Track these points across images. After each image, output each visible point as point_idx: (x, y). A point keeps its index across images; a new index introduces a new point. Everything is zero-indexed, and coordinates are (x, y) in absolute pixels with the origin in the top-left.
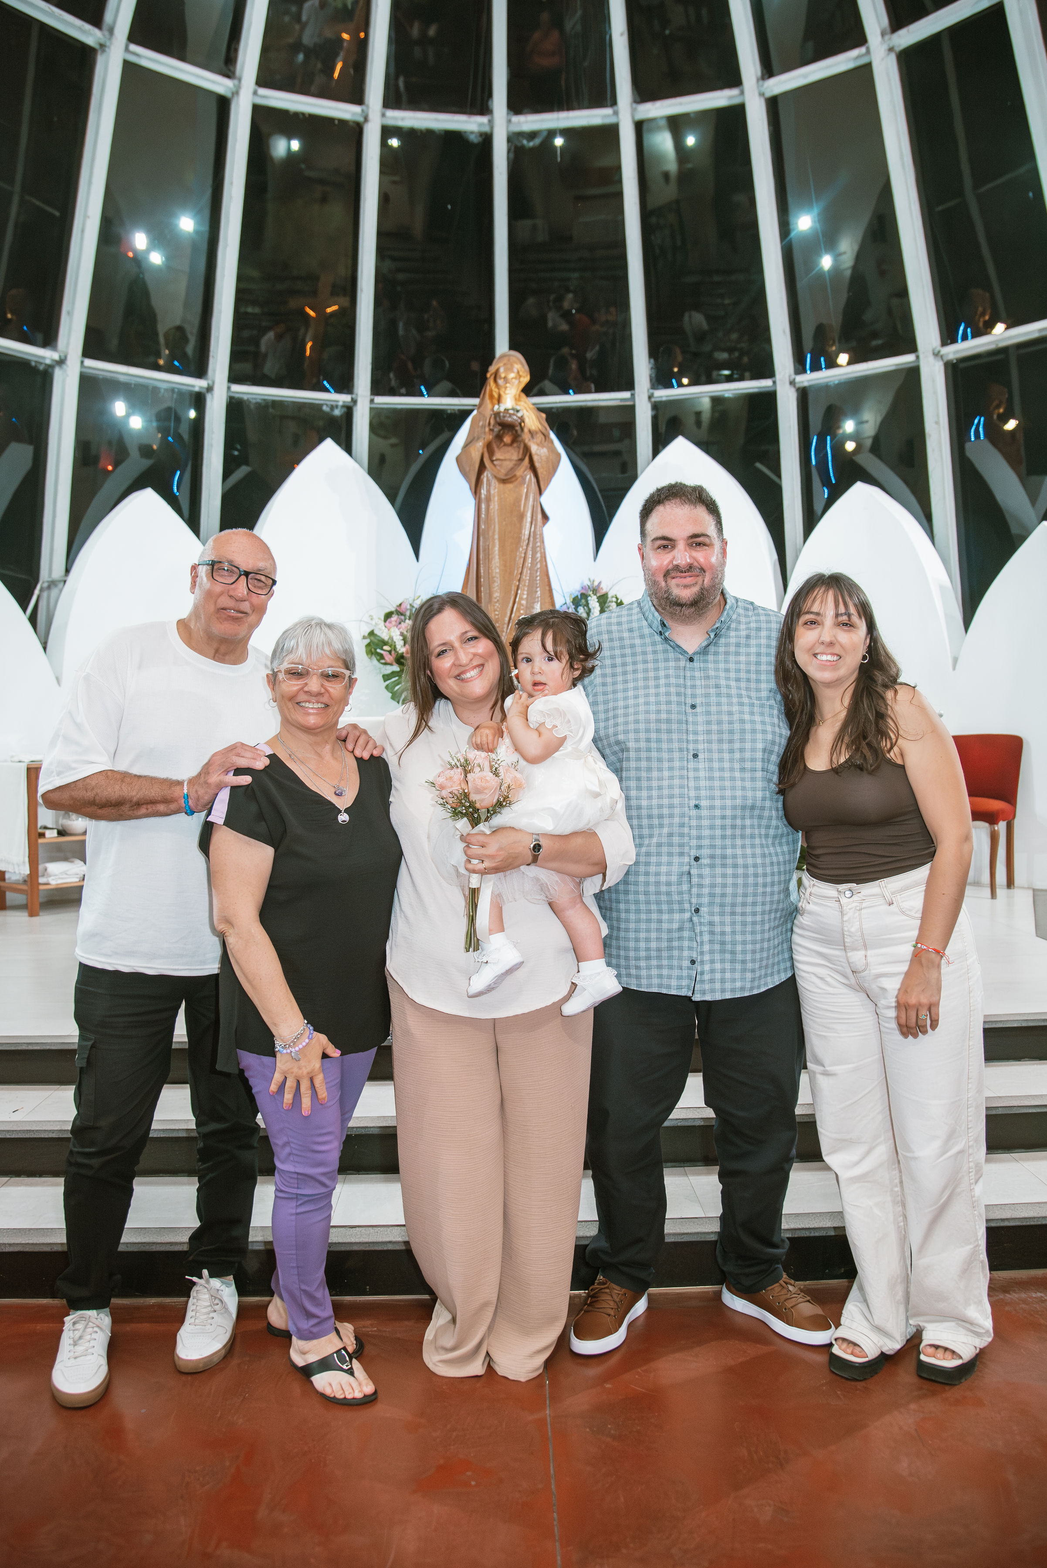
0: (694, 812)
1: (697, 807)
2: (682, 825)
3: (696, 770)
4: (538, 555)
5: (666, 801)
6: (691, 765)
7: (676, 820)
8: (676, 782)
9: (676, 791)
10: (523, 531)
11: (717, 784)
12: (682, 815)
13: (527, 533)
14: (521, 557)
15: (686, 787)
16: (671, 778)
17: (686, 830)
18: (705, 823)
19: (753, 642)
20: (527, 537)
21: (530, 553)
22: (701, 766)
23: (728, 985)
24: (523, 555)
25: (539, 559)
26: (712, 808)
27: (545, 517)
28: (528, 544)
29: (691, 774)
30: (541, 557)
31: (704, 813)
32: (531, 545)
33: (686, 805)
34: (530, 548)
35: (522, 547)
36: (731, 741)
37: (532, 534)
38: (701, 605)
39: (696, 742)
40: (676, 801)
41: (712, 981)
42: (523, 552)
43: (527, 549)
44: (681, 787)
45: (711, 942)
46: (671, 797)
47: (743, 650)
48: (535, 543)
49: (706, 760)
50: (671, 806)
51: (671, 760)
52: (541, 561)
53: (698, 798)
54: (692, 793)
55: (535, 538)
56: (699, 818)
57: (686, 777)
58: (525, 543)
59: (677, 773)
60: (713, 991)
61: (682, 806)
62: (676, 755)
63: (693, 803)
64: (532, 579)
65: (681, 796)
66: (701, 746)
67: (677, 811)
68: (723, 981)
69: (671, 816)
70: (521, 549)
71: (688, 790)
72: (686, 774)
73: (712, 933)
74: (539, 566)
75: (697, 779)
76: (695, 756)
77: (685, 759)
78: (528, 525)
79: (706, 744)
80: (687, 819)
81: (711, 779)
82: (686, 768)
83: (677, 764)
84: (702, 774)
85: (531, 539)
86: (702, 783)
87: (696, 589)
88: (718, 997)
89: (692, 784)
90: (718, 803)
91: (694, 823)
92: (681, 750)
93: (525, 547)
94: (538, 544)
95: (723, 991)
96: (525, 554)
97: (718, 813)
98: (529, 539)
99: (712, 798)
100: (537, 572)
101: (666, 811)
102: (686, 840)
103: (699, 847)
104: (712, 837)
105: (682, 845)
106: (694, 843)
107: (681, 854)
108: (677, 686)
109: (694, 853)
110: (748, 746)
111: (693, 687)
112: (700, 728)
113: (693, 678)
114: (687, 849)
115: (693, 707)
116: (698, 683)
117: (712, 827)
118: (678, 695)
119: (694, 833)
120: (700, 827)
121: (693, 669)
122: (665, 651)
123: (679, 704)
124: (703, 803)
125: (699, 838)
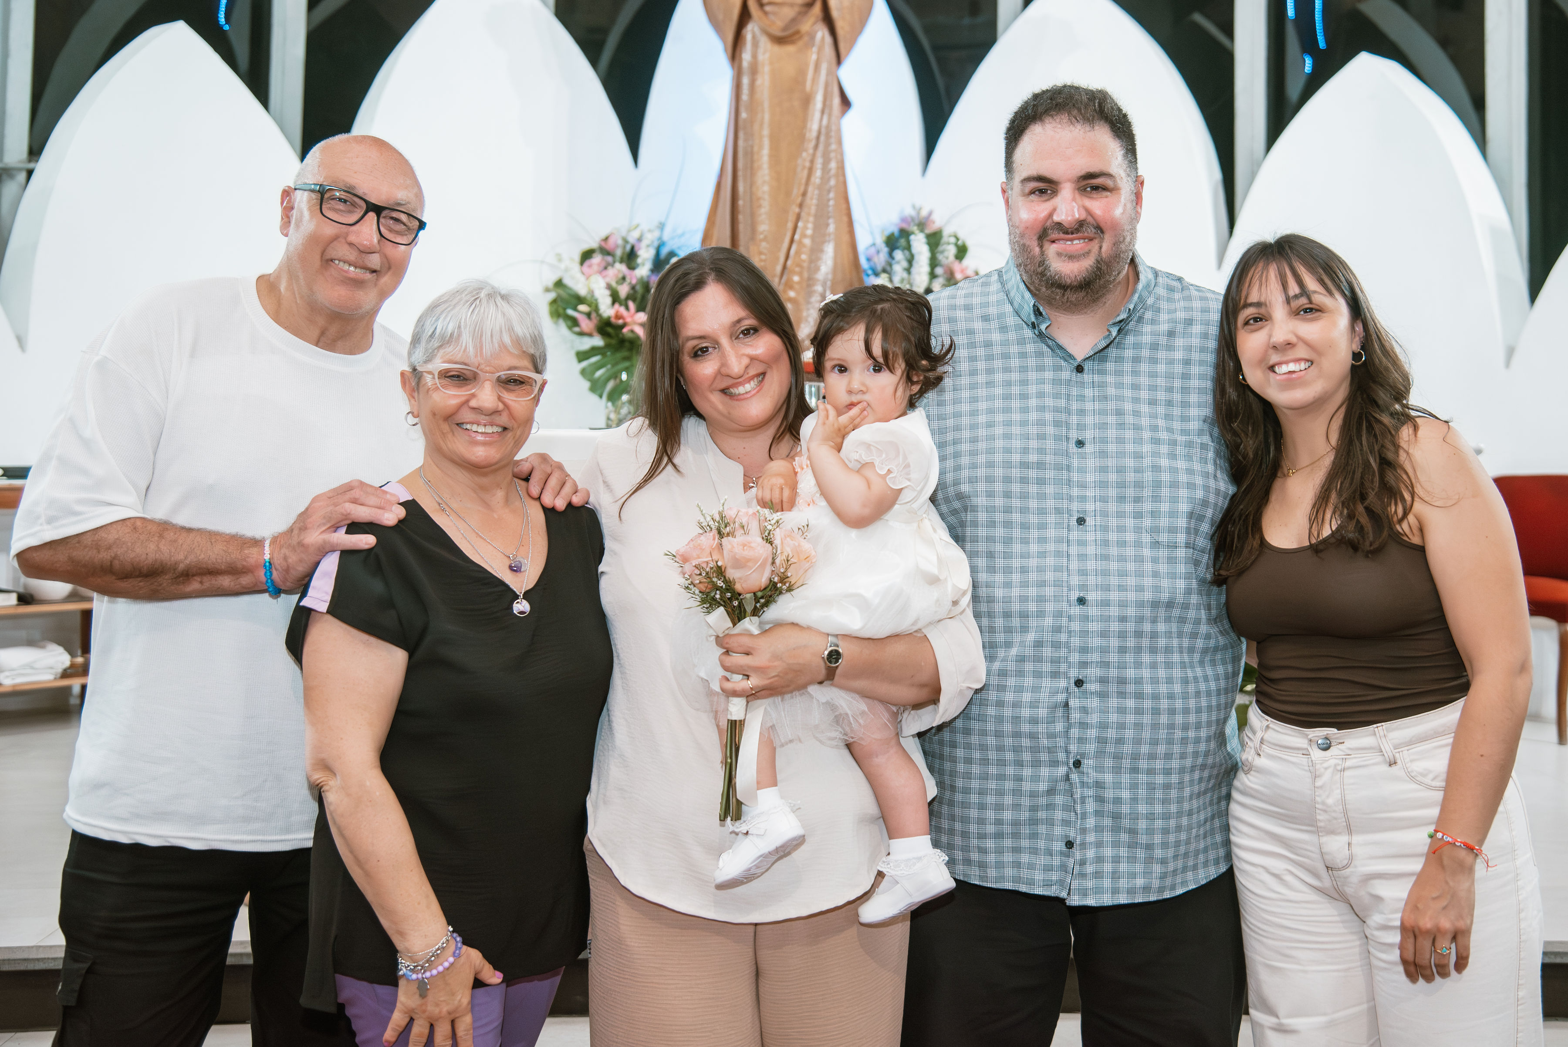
0: (1076, 610)
1: (1081, 601)
2: (1057, 630)
3: (1082, 543)
4: (833, 165)
5: (1032, 592)
6: (1074, 536)
7: (1048, 621)
8: (1050, 561)
9: (1050, 576)
10: (809, 126)
11: (1114, 566)
12: (1058, 614)
13: (815, 127)
14: (804, 167)
15: (1065, 569)
16: (1042, 555)
17: (1063, 637)
18: (1093, 627)
19: (1179, 341)
20: (814, 134)
21: (819, 161)
22: (1090, 537)
23: (1124, 884)
24: (807, 164)
25: (833, 172)
26: (1105, 603)
27: (846, 103)
28: (816, 147)
29: (1073, 550)
30: (838, 168)
31: (1092, 611)
32: (821, 147)
33: (1065, 598)
34: (819, 153)
35: (806, 150)
36: (1137, 500)
37: (823, 131)
38: (1095, 286)
39: (1083, 499)
40: (1049, 591)
41: (1098, 873)
42: (809, 158)
43: (814, 155)
44: (1057, 569)
45: (1098, 813)
46: (1042, 584)
47: (1161, 355)
48: (827, 145)
49: (1098, 528)
50: (1041, 599)
51: (1042, 526)
52: (837, 176)
53: (1083, 587)
54: (1075, 580)
55: (828, 136)
56: (1085, 618)
57: (1065, 554)
58: (812, 144)
59: (1051, 547)
60: (1099, 891)
61: (1057, 599)
62: (1051, 519)
63: (1074, 595)
64: (822, 206)
65: (1058, 584)
66: (1090, 507)
67: (1050, 607)
68: (1116, 876)
69: (1041, 614)
70: (804, 154)
71: (1069, 575)
72: (1065, 549)
73: (1099, 800)
74: (832, 182)
75: (1082, 557)
76: (1081, 521)
77: (1065, 525)
78: (817, 115)
79: (1098, 503)
80: (1064, 620)
81: (1106, 558)
82: (1065, 540)
83: (1051, 533)
84: (1091, 550)
85: (822, 138)
86: (1091, 565)
87: (1088, 261)
88: (1107, 900)
89: (1074, 565)
90: (1114, 596)
91: (1076, 626)
92: (1058, 511)
93: (811, 151)
94: (833, 147)
95: (1115, 892)
96: (812, 162)
97: (1114, 611)
98: (818, 138)
99: (1107, 588)
100: (829, 191)
101: (1032, 607)
102: (1063, 652)
103: (1084, 665)
104: (1104, 650)
105: (1055, 661)
106: (1075, 657)
107: (1055, 675)
108: (1056, 410)
109: (1074, 673)
110: (1165, 507)
111: (1082, 412)
112: (1090, 478)
113: (1081, 398)
114: (1063, 667)
115: (1080, 443)
116: (1089, 406)
117: (1104, 634)
118: (1057, 424)
119: (1076, 641)
120: (1084, 633)
121: (1082, 384)
122: (1039, 354)
123: (1057, 438)
124: (1091, 596)
125: (1084, 650)
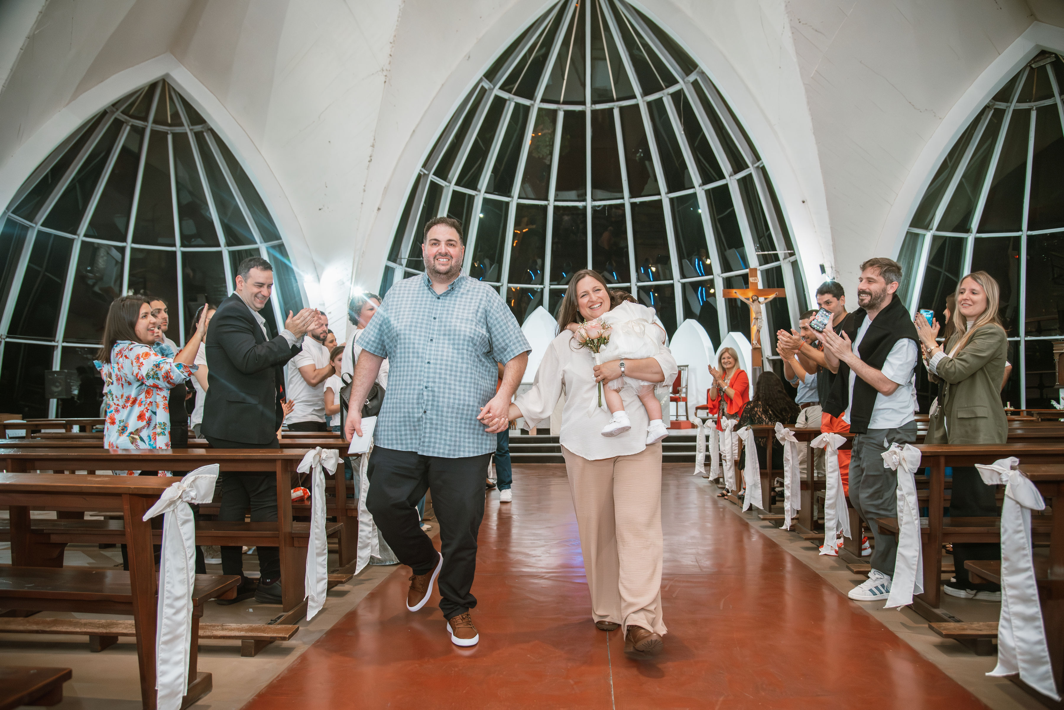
0: (427, 365)
1: (429, 363)
2: (421, 371)
3: (431, 346)
6: (429, 344)
7: (419, 369)
11: (440, 353)
12: (422, 366)
15: (425, 353)
17: (422, 373)
18: (431, 370)
19: (470, 293)
22: (434, 345)
23: (436, 450)
26: (436, 364)
29: (428, 348)
31: (431, 366)
33: (424, 362)
36: (449, 335)
38: (450, 274)
39: (434, 334)
41: (429, 446)
44: (423, 353)
45: (431, 428)
47: (464, 296)
49: (437, 343)
53: (430, 359)
54: (427, 357)
56: (429, 368)
57: (426, 349)
59: (422, 346)
60: (428, 451)
62: (423, 338)
63: (427, 361)
65: (423, 357)
66: (435, 336)
67: (419, 364)
68: (434, 447)
73: (431, 424)
75: (431, 350)
76: (432, 340)
77: (427, 341)
79: (438, 335)
81: (438, 351)
82: (426, 345)
83: (422, 342)
84: (433, 348)
86: (433, 352)
87: (448, 267)
88: (430, 454)
89: (428, 352)
90: (439, 362)
91: (426, 370)
92: (425, 336)
95: (433, 452)
97: (438, 366)
99: (437, 360)
102: (422, 378)
103: (428, 382)
104: (434, 378)
105: (420, 380)
106: (426, 380)
107: (419, 385)
108: (430, 309)
109: (425, 384)
110: (457, 337)
111: (437, 310)
112: (436, 328)
113: (437, 306)
114: (422, 383)
115: (435, 318)
116: (439, 308)
117: (435, 373)
118: (429, 312)
119: (426, 375)
120: (428, 372)
121: (438, 302)
122: (428, 293)
123: (428, 316)
124: (432, 361)
125: (428, 377)
